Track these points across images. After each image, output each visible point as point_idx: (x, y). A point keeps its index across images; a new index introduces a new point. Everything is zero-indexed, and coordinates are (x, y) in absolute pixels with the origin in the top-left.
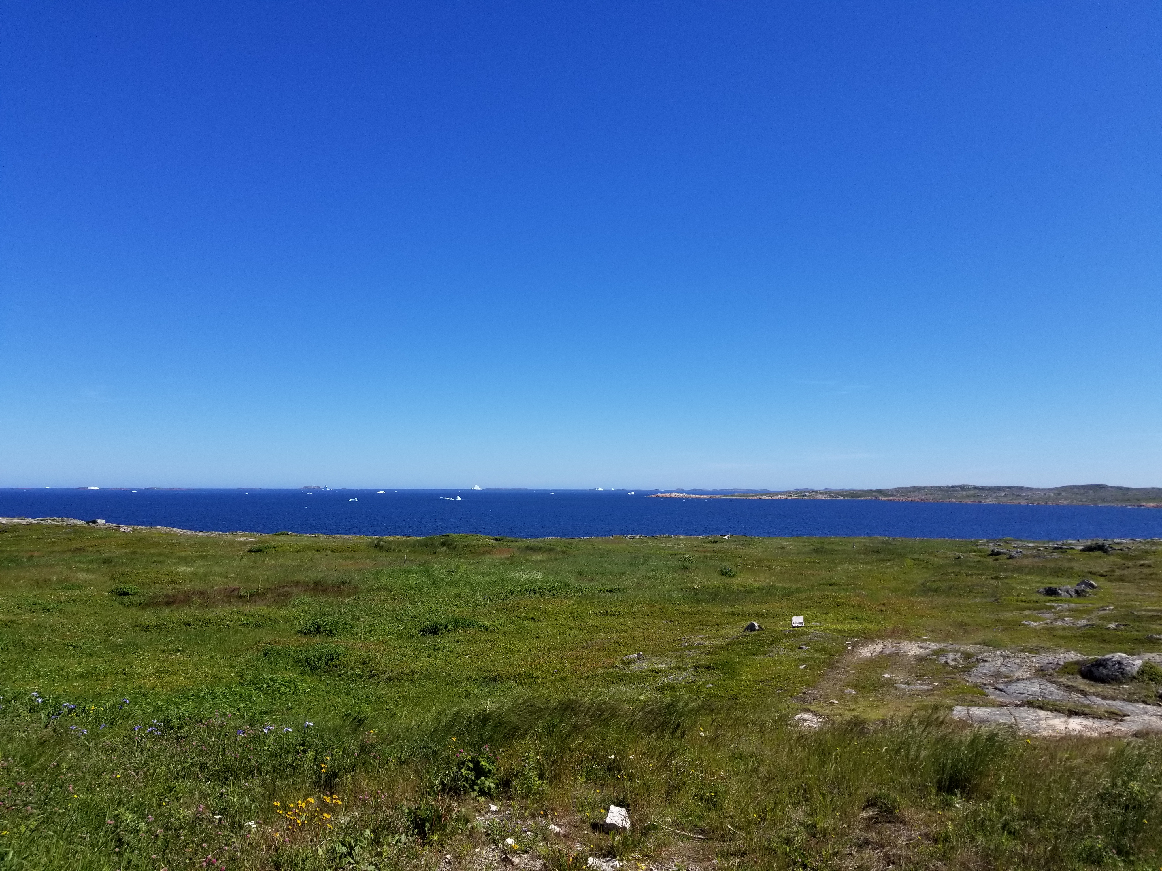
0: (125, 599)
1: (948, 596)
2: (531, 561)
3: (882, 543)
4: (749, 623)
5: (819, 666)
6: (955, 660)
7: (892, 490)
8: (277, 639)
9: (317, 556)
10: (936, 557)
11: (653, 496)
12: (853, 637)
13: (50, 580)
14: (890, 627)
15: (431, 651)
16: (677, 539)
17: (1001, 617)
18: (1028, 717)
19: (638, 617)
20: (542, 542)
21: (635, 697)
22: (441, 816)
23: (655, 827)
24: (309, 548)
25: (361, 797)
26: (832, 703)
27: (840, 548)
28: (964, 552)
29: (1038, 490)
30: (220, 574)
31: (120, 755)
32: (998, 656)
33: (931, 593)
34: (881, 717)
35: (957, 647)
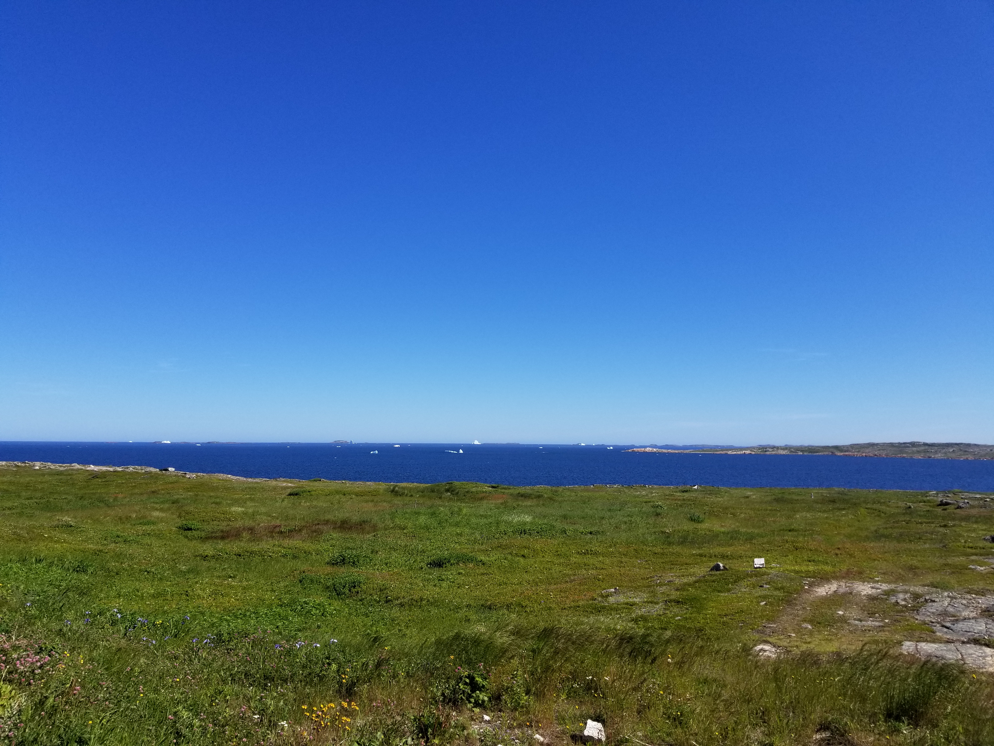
0: (189, 533)
1: (899, 542)
2: (522, 506)
3: (838, 493)
4: (715, 563)
5: (778, 603)
6: (905, 600)
7: (847, 447)
8: (310, 568)
9: (344, 499)
10: (888, 506)
11: (629, 451)
12: (809, 577)
13: (130, 517)
14: (844, 568)
15: (436, 582)
16: (651, 488)
17: (950, 561)
18: (975, 654)
19: (615, 557)
20: (531, 490)
21: (612, 626)
22: (442, 723)
23: (627, 741)
24: (338, 492)
25: (375, 704)
26: (789, 636)
27: (799, 498)
28: (915, 503)
29: (985, 446)
30: (266, 514)
31: (182, 662)
32: (946, 597)
33: (883, 539)
34: (835, 650)
35: (907, 588)
